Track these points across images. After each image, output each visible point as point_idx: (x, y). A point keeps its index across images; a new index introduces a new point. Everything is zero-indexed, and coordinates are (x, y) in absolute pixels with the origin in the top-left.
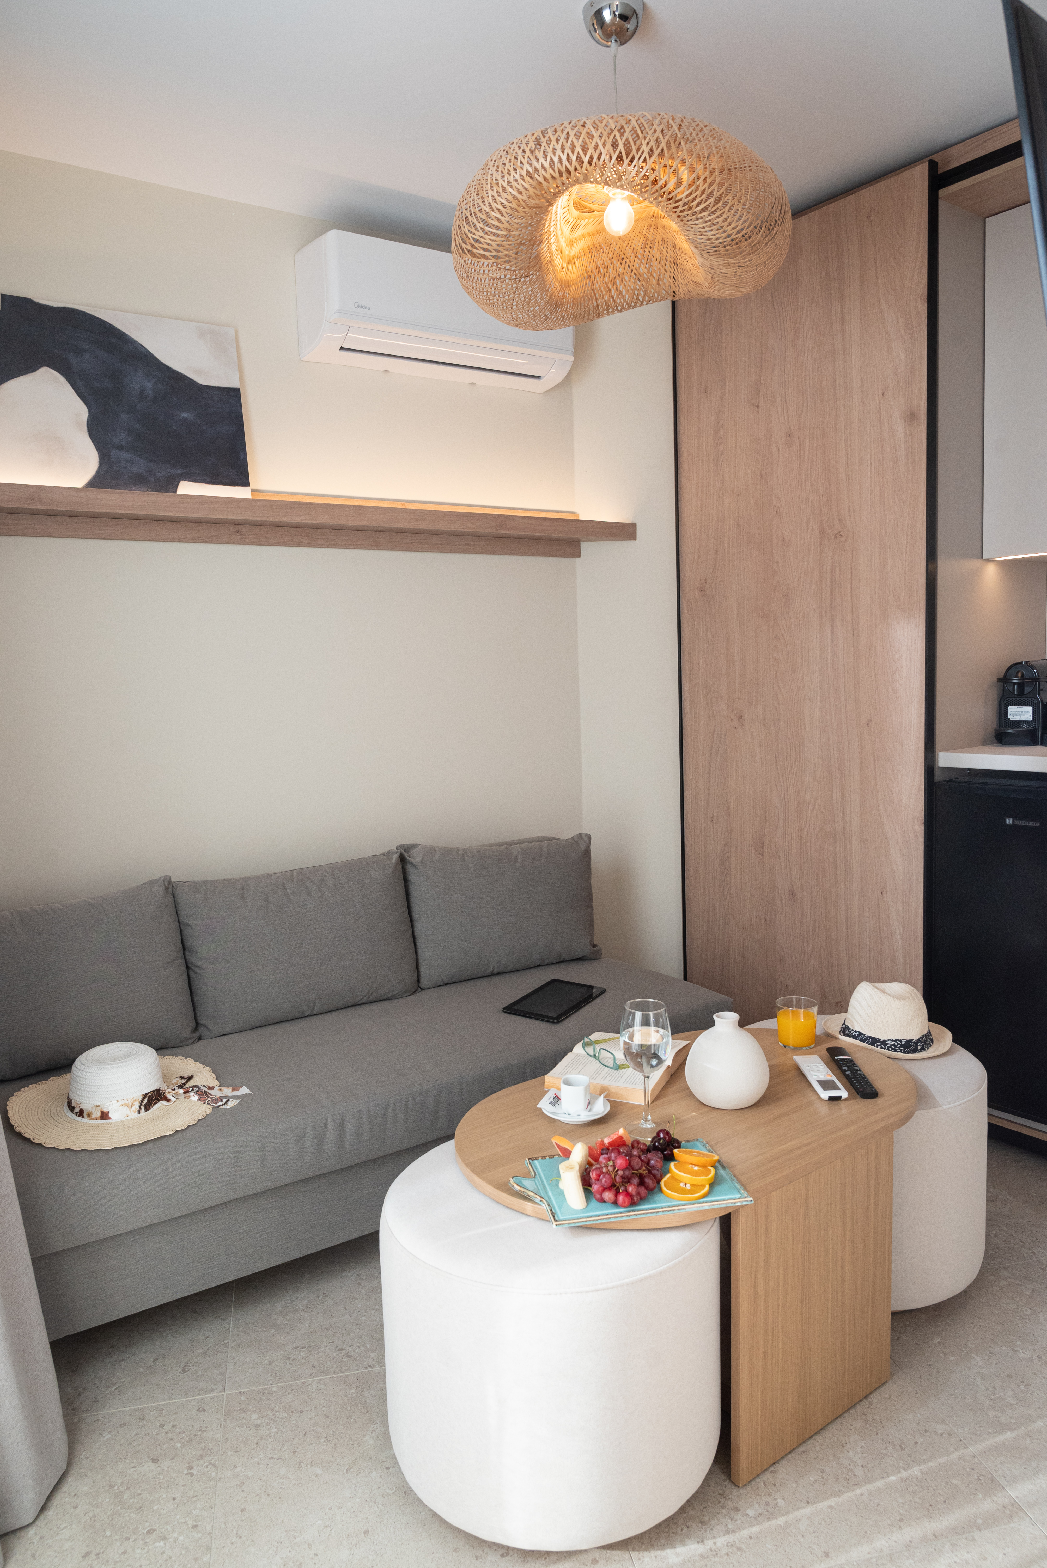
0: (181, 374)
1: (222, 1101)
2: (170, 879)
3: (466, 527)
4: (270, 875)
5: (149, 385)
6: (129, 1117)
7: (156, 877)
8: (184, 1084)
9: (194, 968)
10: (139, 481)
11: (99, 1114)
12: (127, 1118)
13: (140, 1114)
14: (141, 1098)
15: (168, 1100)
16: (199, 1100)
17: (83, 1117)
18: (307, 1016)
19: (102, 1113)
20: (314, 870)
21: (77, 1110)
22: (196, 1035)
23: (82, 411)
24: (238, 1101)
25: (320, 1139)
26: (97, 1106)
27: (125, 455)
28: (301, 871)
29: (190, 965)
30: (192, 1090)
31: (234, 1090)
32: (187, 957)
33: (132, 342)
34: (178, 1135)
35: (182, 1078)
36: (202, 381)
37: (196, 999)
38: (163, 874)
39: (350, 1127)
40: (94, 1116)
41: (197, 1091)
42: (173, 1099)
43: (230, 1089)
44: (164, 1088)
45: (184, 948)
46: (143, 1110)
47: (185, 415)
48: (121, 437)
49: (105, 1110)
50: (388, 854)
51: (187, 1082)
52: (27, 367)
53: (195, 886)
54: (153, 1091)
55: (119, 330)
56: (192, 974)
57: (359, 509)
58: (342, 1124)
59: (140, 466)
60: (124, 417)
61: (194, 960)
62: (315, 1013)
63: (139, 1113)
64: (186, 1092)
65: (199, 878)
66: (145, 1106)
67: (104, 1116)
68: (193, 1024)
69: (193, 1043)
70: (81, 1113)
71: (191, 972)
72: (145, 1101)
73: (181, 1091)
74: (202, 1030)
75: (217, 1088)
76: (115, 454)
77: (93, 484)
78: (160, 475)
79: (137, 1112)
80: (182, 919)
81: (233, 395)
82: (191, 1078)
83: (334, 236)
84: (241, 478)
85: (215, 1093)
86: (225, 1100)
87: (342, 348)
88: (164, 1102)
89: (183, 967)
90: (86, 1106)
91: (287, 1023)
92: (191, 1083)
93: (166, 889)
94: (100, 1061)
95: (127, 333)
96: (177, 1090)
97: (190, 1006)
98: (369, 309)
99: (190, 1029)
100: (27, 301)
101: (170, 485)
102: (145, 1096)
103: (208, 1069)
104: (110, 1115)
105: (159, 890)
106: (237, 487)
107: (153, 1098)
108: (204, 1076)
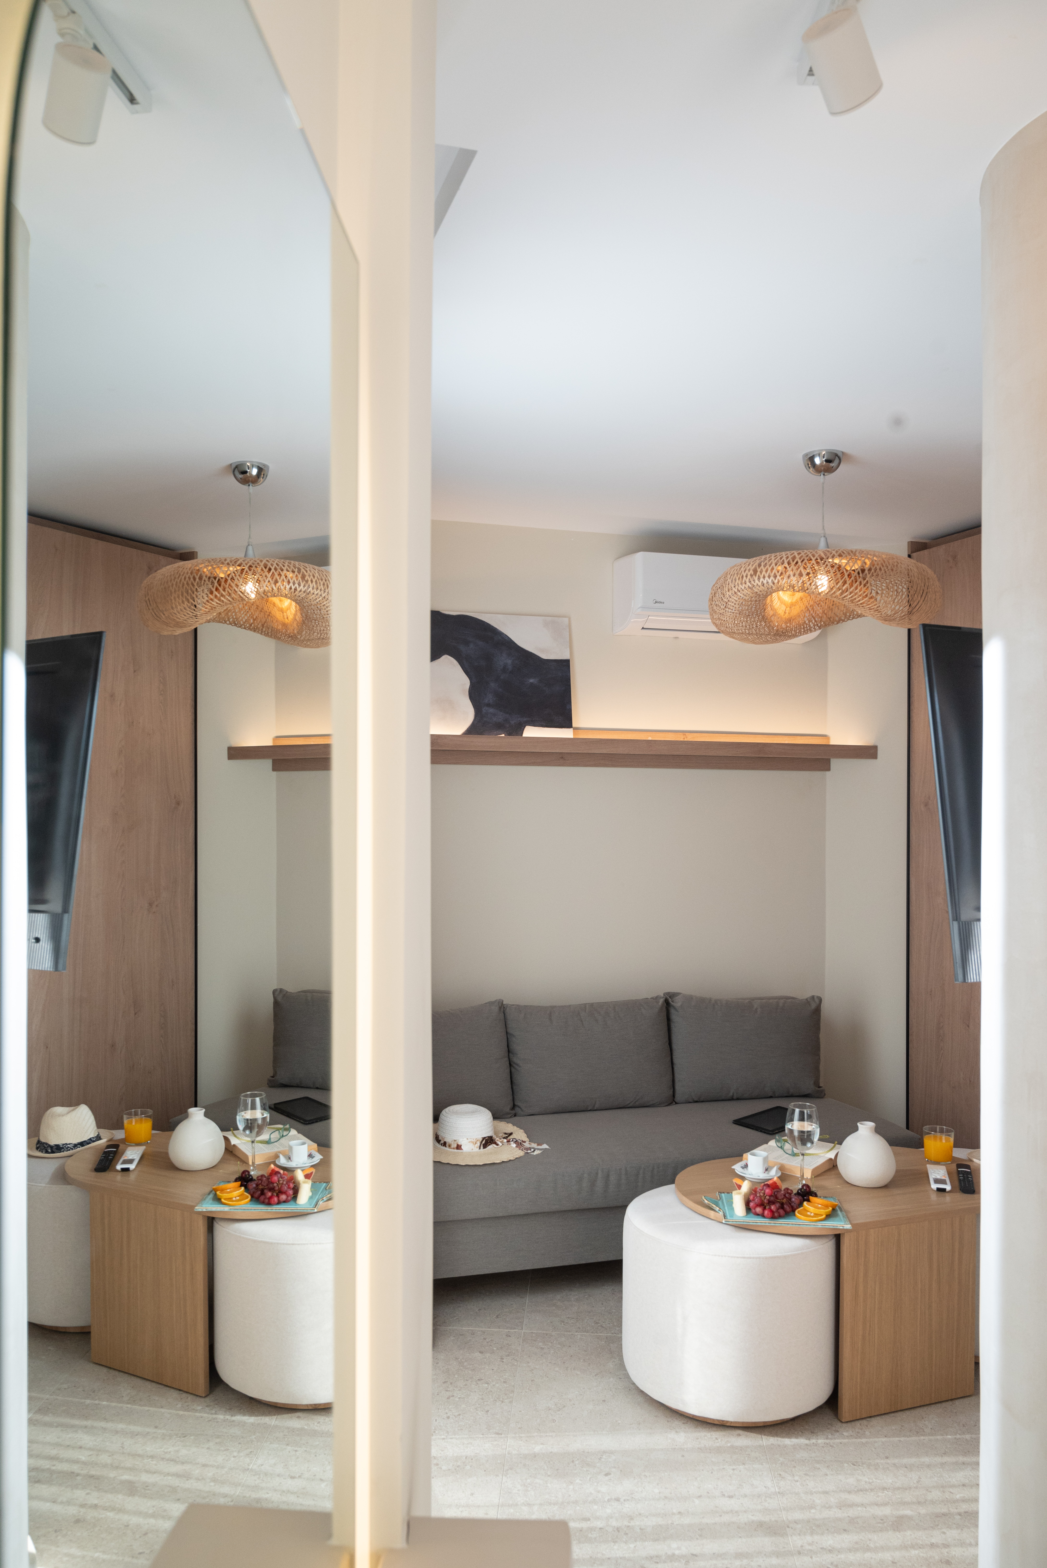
0: (531, 653)
1: (531, 1150)
2: (503, 1001)
4: (570, 1006)
5: (509, 662)
6: (474, 1151)
7: (494, 999)
8: (507, 1137)
9: (514, 1065)
10: (499, 727)
11: (455, 1146)
12: (472, 1151)
13: (480, 1150)
14: (481, 1139)
15: (498, 1145)
16: (516, 1147)
17: (446, 1147)
18: (589, 1110)
19: (458, 1145)
20: (602, 1005)
21: (442, 1142)
22: (515, 1112)
24: (541, 1151)
25: (593, 1185)
26: (455, 1141)
27: (492, 710)
28: (592, 1005)
29: (512, 1063)
30: (512, 1141)
31: (538, 1145)
32: (511, 1057)
33: (501, 634)
34: (504, 1164)
35: (505, 1134)
37: (514, 1087)
38: (499, 997)
39: (613, 1179)
40: (452, 1147)
41: (515, 1142)
42: (500, 1144)
43: (536, 1144)
44: (494, 1137)
45: (509, 1050)
46: (482, 1147)
47: (532, 681)
48: (490, 698)
49: (459, 1144)
50: (657, 998)
51: (509, 1136)
52: (435, 656)
53: (519, 1008)
54: (489, 1137)
55: (493, 627)
56: (513, 1070)
57: (650, 743)
58: (608, 1176)
59: (501, 717)
60: (492, 684)
61: (515, 1060)
63: (480, 1149)
64: (508, 1141)
65: (523, 1003)
66: (483, 1145)
67: (459, 1147)
68: (511, 1105)
69: (511, 1117)
70: (445, 1144)
71: (512, 1068)
72: (484, 1142)
73: (505, 1140)
74: (518, 1110)
75: (527, 1142)
76: (485, 709)
77: (470, 731)
78: (513, 723)
79: (478, 1148)
80: (509, 1030)
81: (565, 665)
82: (511, 1134)
83: (640, 555)
84: (567, 721)
85: (527, 1145)
86: (532, 1150)
87: (643, 628)
88: (494, 1145)
89: (508, 1063)
90: (448, 1140)
92: (511, 1137)
93: (500, 1008)
94: (456, 1113)
95: (498, 629)
96: (502, 1139)
97: (510, 1091)
98: (663, 603)
99: (511, 1108)
100: (438, 613)
101: (519, 730)
102: (484, 1138)
103: (522, 1131)
104: (462, 1147)
105: (495, 1009)
107: (488, 1141)
108: (520, 1134)
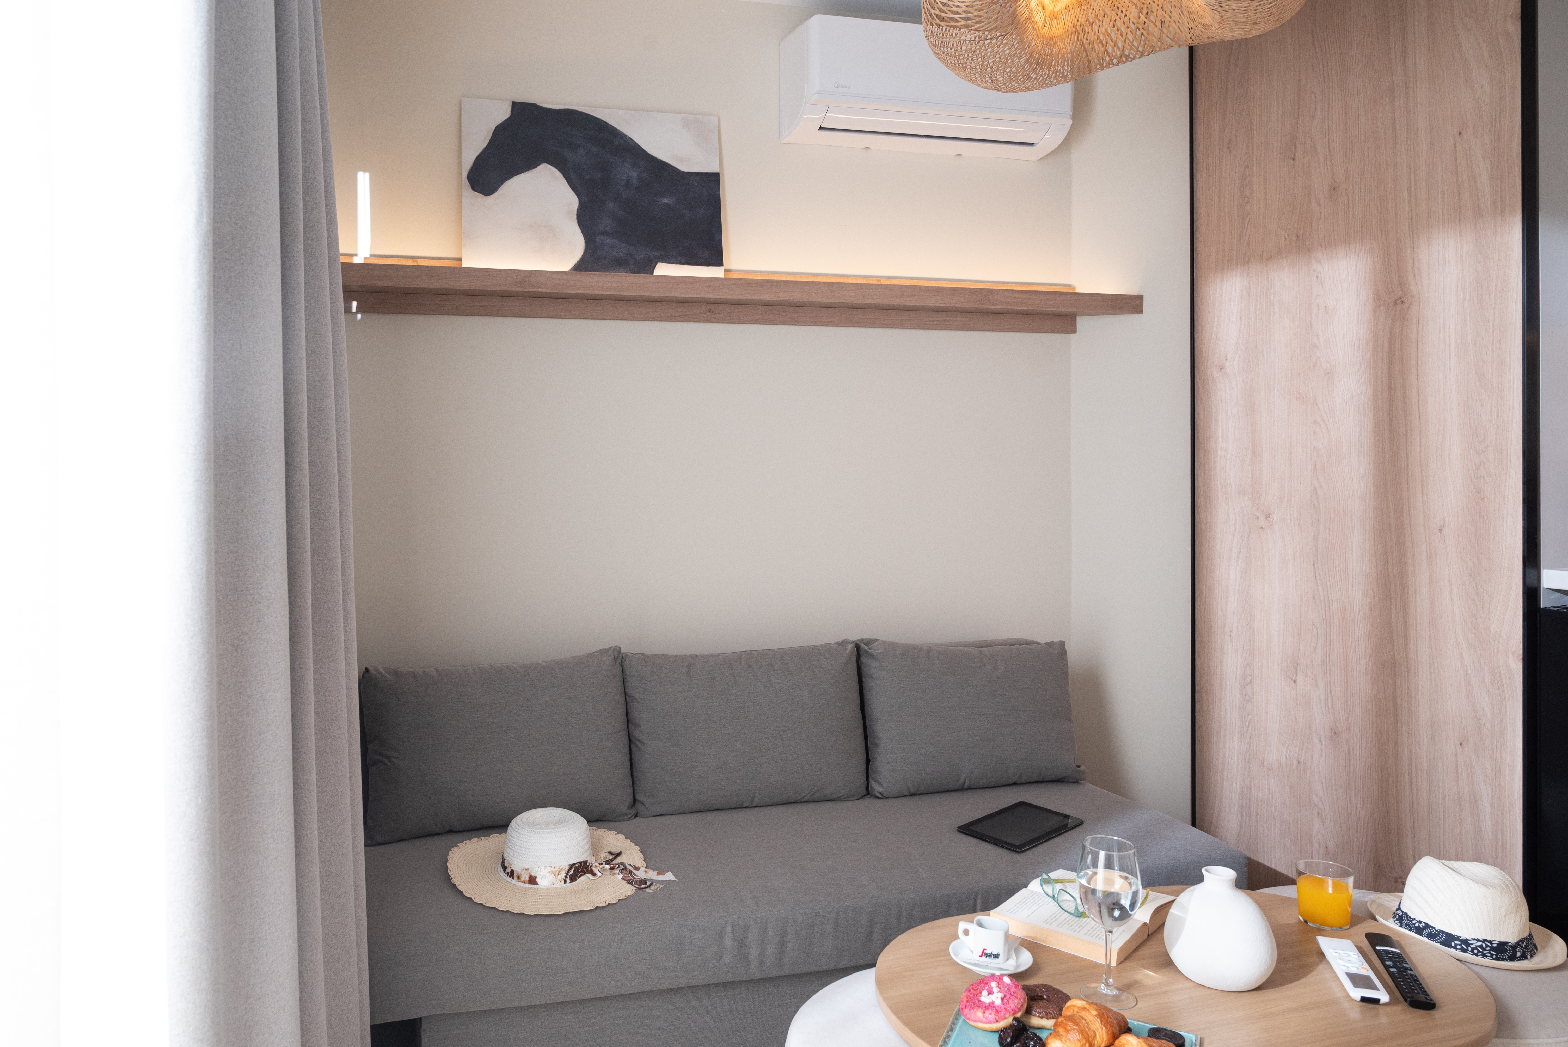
0: (665, 163)
1: (645, 884)
2: (620, 649)
3: (944, 302)
4: (718, 655)
5: (634, 174)
6: (555, 886)
7: (607, 647)
8: (612, 860)
9: (637, 743)
10: (620, 264)
11: (527, 878)
12: (552, 886)
13: (566, 885)
14: (568, 867)
15: (594, 875)
16: (623, 879)
17: (513, 878)
18: (746, 807)
19: (531, 876)
20: (763, 653)
21: (508, 870)
22: (633, 811)
23: (572, 201)
24: (661, 886)
25: (741, 943)
26: (526, 870)
27: (609, 240)
28: (750, 653)
29: (633, 739)
30: (618, 867)
31: (659, 874)
32: (631, 730)
33: (623, 136)
34: (598, 912)
35: (611, 853)
36: (684, 168)
37: (636, 774)
38: (613, 644)
39: (773, 934)
40: (523, 879)
41: (623, 869)
42: (599, 874)
43: (656, 873)
44: (592, 861)
45: (628, 721)
46: (568, 880)
47: (666, 201)
48: (606, 224)
49: (533, 874)
50: (843, 643)
51: (615, 858)
52: (529, 165)
53: (646, 659)
54: (580, 863)
55: (611, 126)
56: (634, 749)
57: (832, 286)
58: (765, 930)
59: (621, 249)
60: (610, 205)
61: (636, 734)
62: (754, 804)
63: (565, 882)
64: (612, 869)
65: (650, 651)
66: (571, 876)
67: (532, 880)
68: (631, 800)
69: (629, 819)
70: (511, 874)
71: (633, 745)
72: (572, 872)
73: (607, 867)
74: (639, 807)
75: (643, 869)
76: (599, 239)
77: (579, 267)
78: (639, 258)
79: (563, 882)
80: (629, 691)
81: (713, 180)
82: (619, 854)
83: (818, 21)
84: (715, 258)
85: (641, 874)
86: (648, 883)
87: (821, 128)
88: (590, 876)
89: (626, 740)
90: (517, 868)
91: (724, 811)
92: (619, 860)
93: (615, 659)
94: (534, 825)
95: (618, 128)
96: (604, 865)
97: (629, 781)
98: (849, 87)
99: (627, 804)
100: (534, 106)
101: (647, 267)
102: (572, 866)
103: (637, 848)
104: (538, 880)
105: (608, 660)
106: (710, 267)
107: (579, 870)
108: (633, 856)
